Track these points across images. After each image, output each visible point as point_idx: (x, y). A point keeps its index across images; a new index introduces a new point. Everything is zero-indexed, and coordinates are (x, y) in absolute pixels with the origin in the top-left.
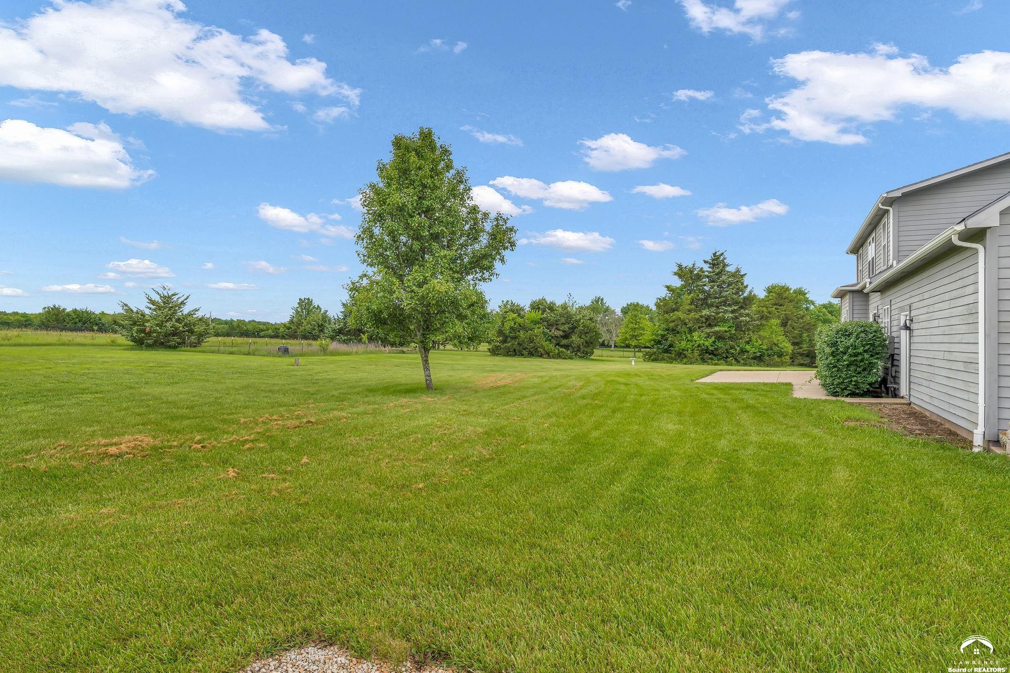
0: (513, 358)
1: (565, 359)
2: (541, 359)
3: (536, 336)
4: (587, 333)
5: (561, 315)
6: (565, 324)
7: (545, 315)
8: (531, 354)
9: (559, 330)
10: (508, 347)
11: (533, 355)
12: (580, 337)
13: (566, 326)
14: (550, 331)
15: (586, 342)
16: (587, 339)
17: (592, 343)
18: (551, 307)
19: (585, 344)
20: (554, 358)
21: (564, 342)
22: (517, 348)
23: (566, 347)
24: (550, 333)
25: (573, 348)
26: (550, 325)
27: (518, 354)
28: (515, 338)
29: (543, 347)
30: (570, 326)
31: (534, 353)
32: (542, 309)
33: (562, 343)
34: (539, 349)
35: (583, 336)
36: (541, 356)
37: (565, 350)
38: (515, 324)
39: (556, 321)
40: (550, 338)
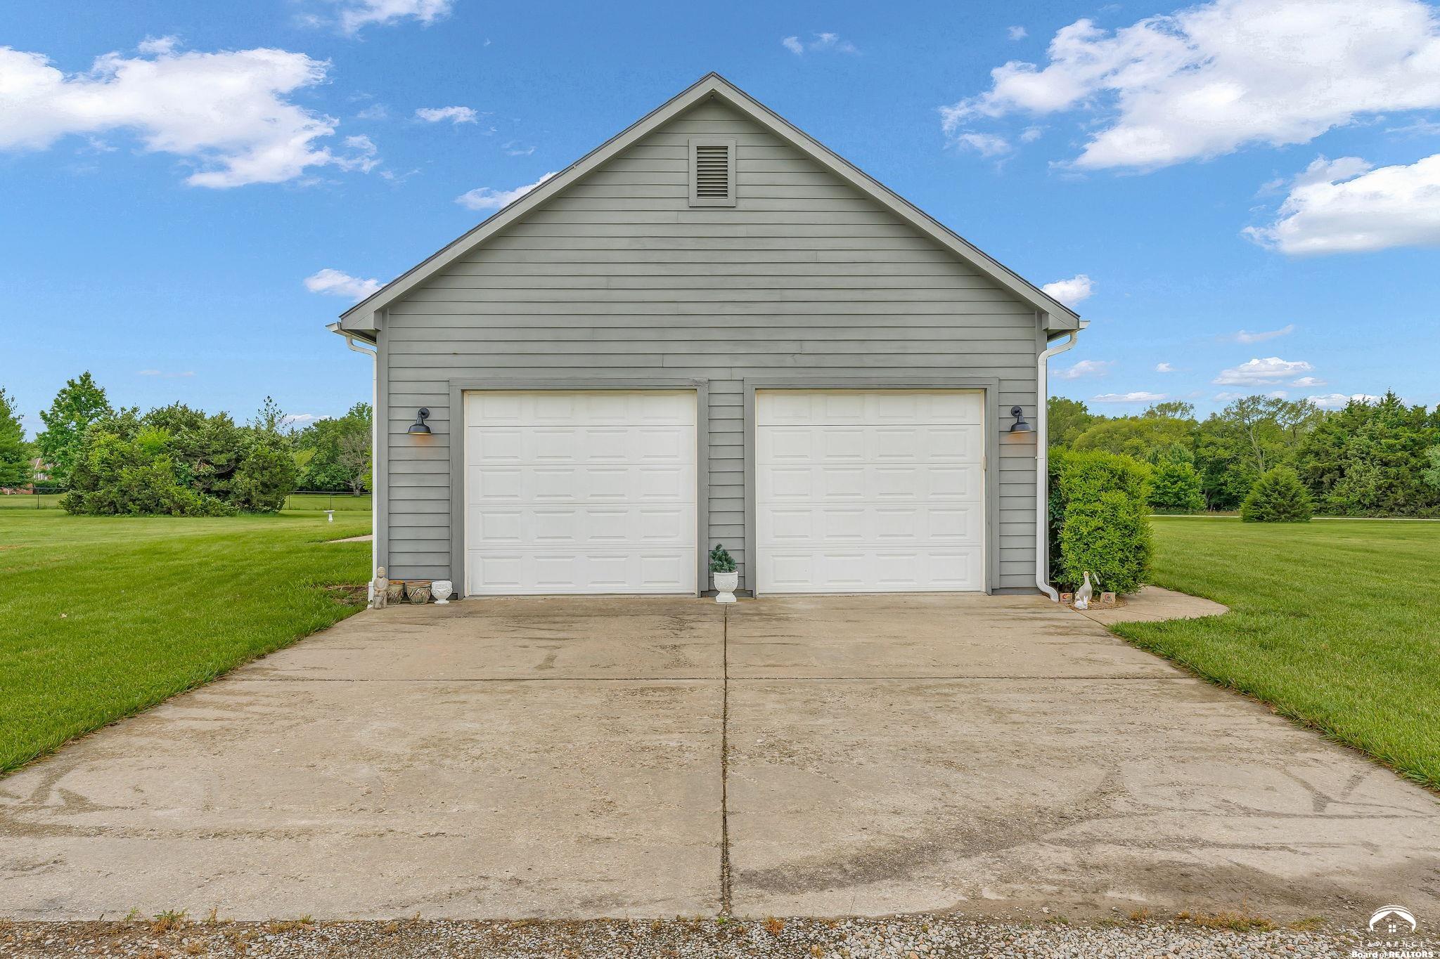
0: (110, 519)
1: (218, 516)
2: (168, 519)
3: (156, 476)
4: (264, 468)
5: (213, 437)
6: (222, 452)
7: (177, 437)
8: (147, 510)
9: (208, 462)
10: (99, 498)
11: (151, 512)
12: (250, 477)
13: (223, 455)
14: (191, 466)
15: (264, 484)
16: (265, 479)
17: (276, 486)
18: (193, 423)
19: (261, 488)
20: (194, 515)
21: (220, 485)
22: (119, 500)
23: (223, 494)
24: (190, 470)
25: (238, 496)
26: (189, 455)
27: (120, 510)
28: (112, 480)
29: (168, 495)
30: (232, 455)
31: (152, 507)
32: (173, 425)
33: (215, 488)
34: (162, 500)
35: (256, 475)
36: (169, 512)
37: (218, 501)
38: (111, 453)
39: (202, 447)
40: (190, 478)
